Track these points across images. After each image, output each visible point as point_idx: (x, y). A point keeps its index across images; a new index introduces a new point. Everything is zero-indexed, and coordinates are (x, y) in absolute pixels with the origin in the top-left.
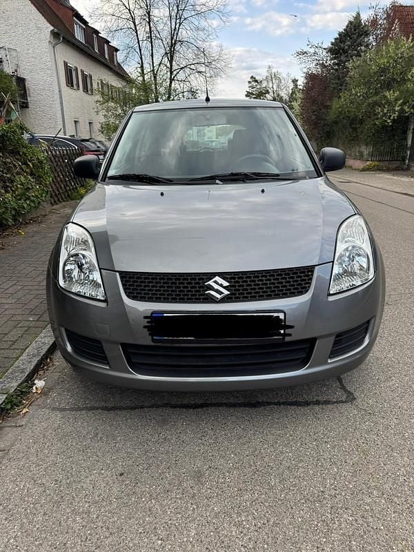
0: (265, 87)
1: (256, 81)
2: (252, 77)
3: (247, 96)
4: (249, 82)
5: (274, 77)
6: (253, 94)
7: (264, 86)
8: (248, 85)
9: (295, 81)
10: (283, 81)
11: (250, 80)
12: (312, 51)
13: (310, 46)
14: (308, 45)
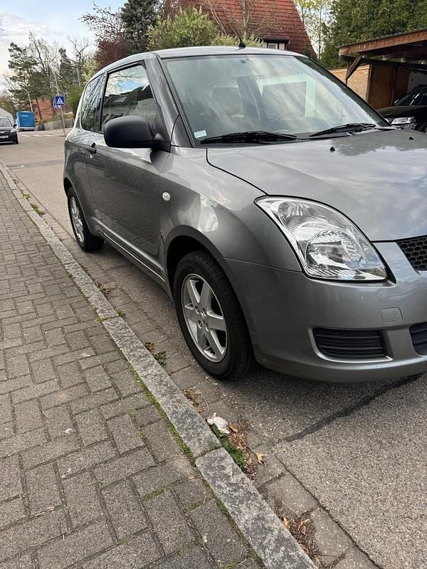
0: (31, 57)
1: (18, 49)
2: (12, 44)
3: (11, 67)
4: (10, 50)
5: (39, 45)
6: (18, 65)
7: (29, 56)
8: (9, 54)
9: (62, 51)
10: (50, 51)
11: (10, 48)
12: (100, 16)
13: (97, 10)
14: (94, 9)
